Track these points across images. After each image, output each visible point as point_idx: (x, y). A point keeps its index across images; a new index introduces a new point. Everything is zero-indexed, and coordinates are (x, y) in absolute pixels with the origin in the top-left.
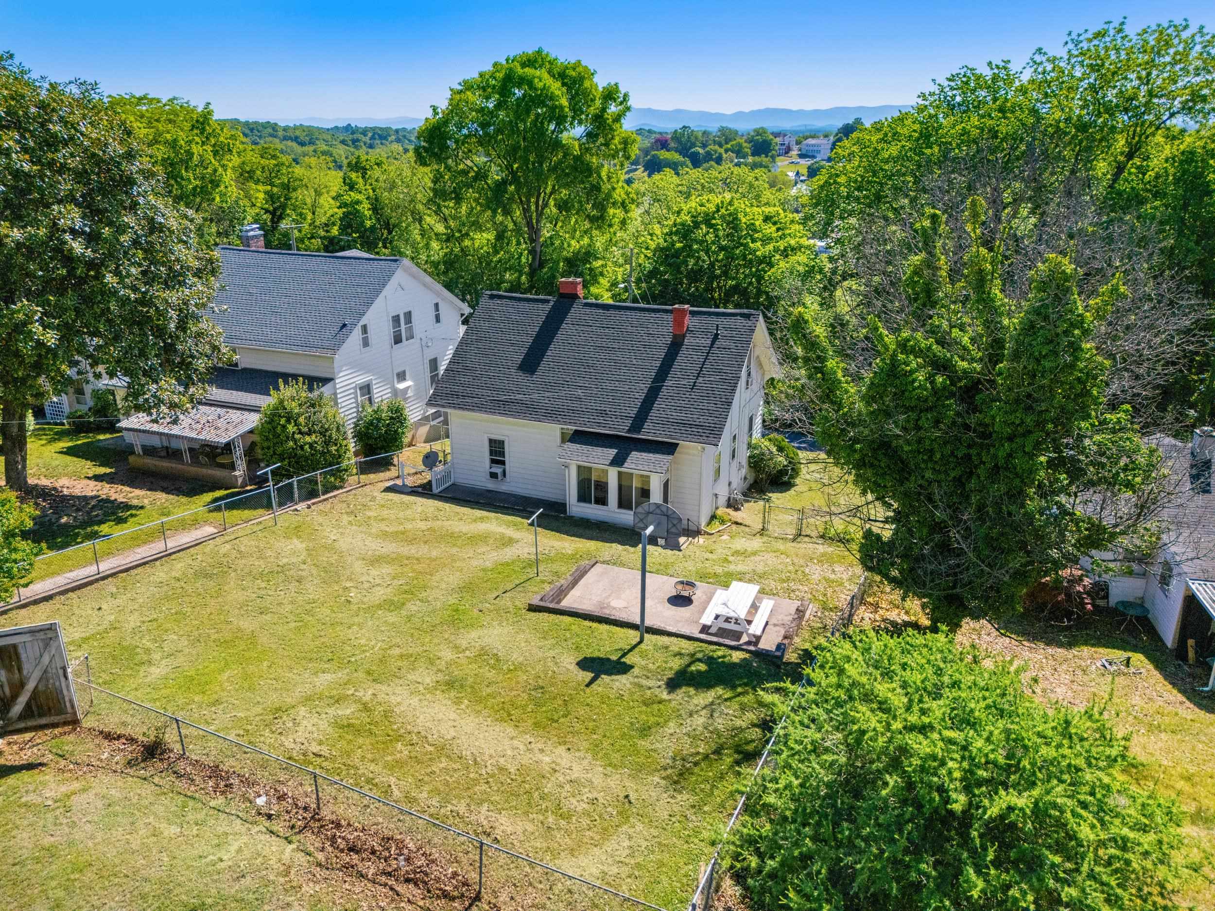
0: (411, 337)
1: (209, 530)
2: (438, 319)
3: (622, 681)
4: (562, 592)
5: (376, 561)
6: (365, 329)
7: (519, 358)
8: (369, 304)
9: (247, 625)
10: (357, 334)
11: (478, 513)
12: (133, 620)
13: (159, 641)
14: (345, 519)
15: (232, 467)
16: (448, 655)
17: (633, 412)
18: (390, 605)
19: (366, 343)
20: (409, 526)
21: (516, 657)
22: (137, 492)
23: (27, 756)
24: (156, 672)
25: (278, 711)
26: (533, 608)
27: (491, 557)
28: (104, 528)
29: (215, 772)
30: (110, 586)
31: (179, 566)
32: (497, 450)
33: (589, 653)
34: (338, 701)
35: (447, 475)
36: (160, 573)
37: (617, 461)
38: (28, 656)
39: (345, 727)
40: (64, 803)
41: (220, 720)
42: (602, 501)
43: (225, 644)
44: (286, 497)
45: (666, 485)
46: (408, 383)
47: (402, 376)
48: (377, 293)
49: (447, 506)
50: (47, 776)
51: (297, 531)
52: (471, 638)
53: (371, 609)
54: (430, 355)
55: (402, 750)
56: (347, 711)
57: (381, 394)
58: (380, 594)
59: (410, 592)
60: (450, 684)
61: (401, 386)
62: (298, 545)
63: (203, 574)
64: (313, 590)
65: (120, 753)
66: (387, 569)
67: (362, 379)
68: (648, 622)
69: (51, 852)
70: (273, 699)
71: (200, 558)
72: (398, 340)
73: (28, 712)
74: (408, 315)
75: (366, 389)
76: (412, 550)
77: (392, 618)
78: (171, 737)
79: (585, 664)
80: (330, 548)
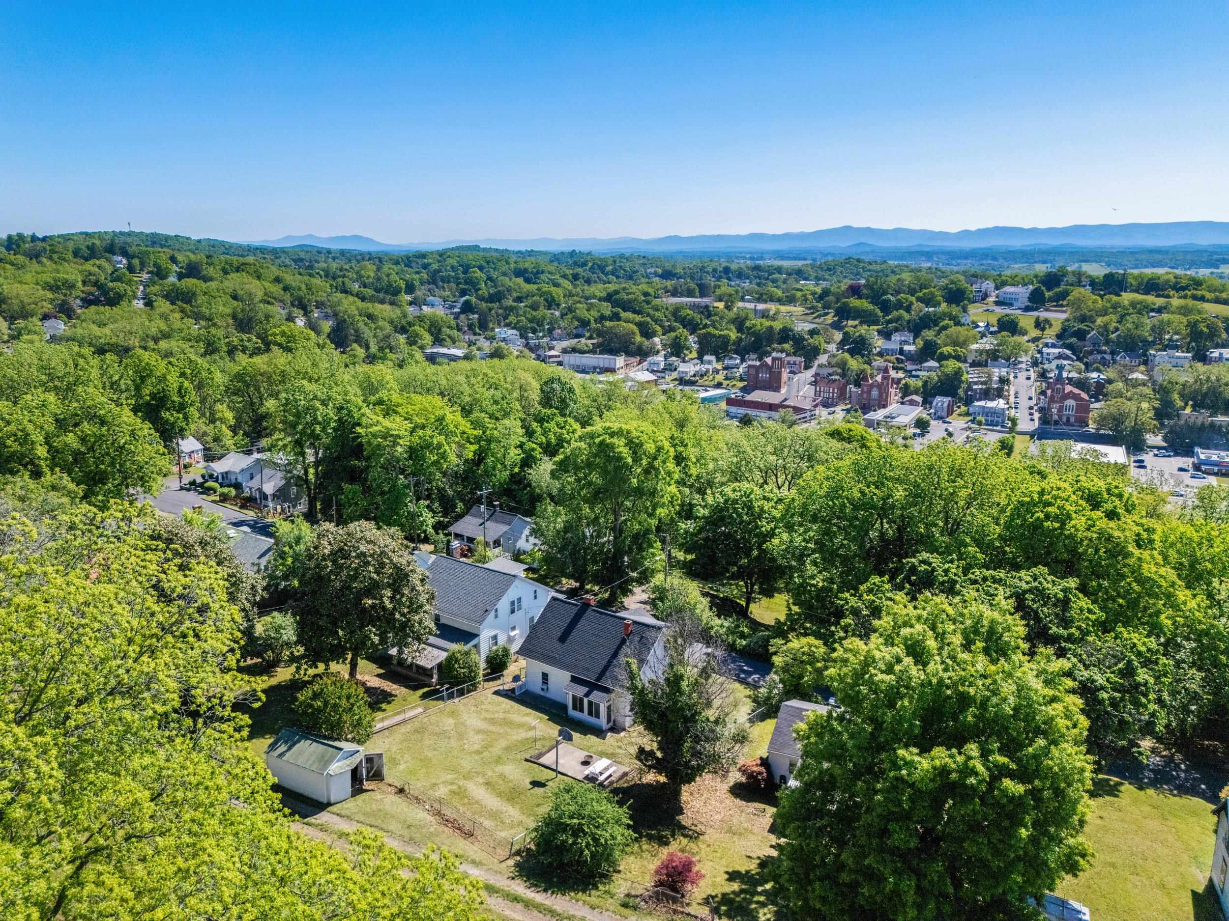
0: (520, 608)
1: (420, 710)
2: (535, 597)
3: (542, 790)
4: (541, 755)
5: (478, 732)
6: (496, 610)
7: (559, 634)
8: (499, 600)
9: (430, 754)
10: (492, 614)
11: (529, 711)
12: (394, 749)
13: (402, 757)
14: (473, 708)
15: (432, 677)
16: (490, 773)
17: (599, 671)
18: (478, 752)
19: (496, 616)
20: (496, 716)
21: (511, 777)
22: (395, 686)
23: (370, 788)
24: (402, 767)
25: (435, 785)
26: (526, 760)
27: (523, 734)
28: (384, 706)
29: (417, 798)
30: (386, 732)
31: (409, 727)
32: (545, 676)
33: (536, 779)
34: (452, 784)
35: (524, 685)
36: (403, 729)
37: (587, 695)
38: (375, 760)
39: (453, 792)
40: (382, 799)
41: (419, 785)
42: (582, 710)
43: (421, 760)
44: (451, 696)
45: (609, 708)
46: (516, 632)
47: (513, 628)
48: (504, 593)
49: (517, 706)
50: (377, 793)
51: (453, 714)
52: (499, 769)
53: (470, 753)
54: (530, 615)
55: (466, 801)
56: (454, 787)
57: (502, 640)
58: (476, 747)
59: (486, 748)
60: (487, 784)
61: (512, 634)
62: (451, 721)
63: (416, 731)
64: (454, 743)
65: (393, 790)
66: (481, 737)
67: (493, 633)
68: (559, 769)
69: (380, 810)
70: (434, 781)
71: (416, 724)
72: (513, 612)
73: (373, 776)
74: (519, 600)
75: (495, 638)
76: (492, 728)
77: (477, 757)
78: (406, 788)
79: (531, 783)
80: (463, 724)
